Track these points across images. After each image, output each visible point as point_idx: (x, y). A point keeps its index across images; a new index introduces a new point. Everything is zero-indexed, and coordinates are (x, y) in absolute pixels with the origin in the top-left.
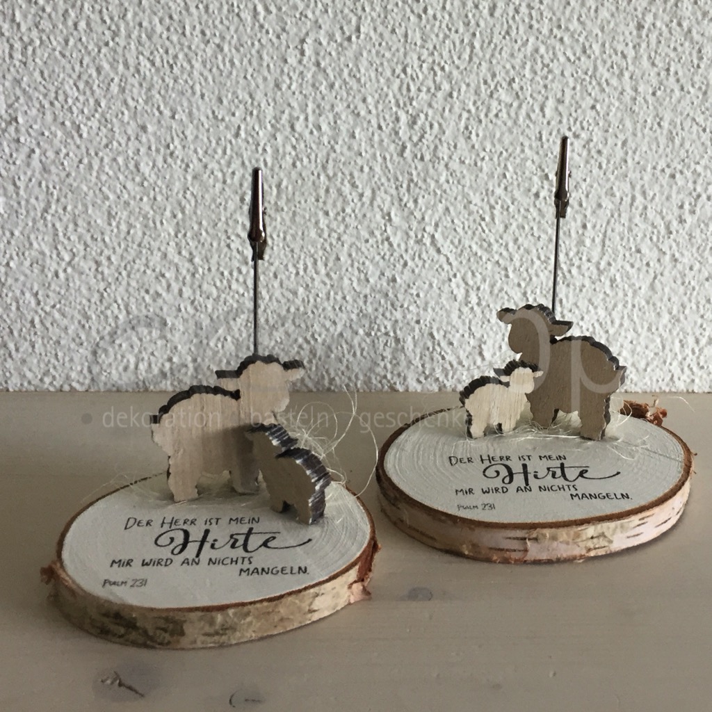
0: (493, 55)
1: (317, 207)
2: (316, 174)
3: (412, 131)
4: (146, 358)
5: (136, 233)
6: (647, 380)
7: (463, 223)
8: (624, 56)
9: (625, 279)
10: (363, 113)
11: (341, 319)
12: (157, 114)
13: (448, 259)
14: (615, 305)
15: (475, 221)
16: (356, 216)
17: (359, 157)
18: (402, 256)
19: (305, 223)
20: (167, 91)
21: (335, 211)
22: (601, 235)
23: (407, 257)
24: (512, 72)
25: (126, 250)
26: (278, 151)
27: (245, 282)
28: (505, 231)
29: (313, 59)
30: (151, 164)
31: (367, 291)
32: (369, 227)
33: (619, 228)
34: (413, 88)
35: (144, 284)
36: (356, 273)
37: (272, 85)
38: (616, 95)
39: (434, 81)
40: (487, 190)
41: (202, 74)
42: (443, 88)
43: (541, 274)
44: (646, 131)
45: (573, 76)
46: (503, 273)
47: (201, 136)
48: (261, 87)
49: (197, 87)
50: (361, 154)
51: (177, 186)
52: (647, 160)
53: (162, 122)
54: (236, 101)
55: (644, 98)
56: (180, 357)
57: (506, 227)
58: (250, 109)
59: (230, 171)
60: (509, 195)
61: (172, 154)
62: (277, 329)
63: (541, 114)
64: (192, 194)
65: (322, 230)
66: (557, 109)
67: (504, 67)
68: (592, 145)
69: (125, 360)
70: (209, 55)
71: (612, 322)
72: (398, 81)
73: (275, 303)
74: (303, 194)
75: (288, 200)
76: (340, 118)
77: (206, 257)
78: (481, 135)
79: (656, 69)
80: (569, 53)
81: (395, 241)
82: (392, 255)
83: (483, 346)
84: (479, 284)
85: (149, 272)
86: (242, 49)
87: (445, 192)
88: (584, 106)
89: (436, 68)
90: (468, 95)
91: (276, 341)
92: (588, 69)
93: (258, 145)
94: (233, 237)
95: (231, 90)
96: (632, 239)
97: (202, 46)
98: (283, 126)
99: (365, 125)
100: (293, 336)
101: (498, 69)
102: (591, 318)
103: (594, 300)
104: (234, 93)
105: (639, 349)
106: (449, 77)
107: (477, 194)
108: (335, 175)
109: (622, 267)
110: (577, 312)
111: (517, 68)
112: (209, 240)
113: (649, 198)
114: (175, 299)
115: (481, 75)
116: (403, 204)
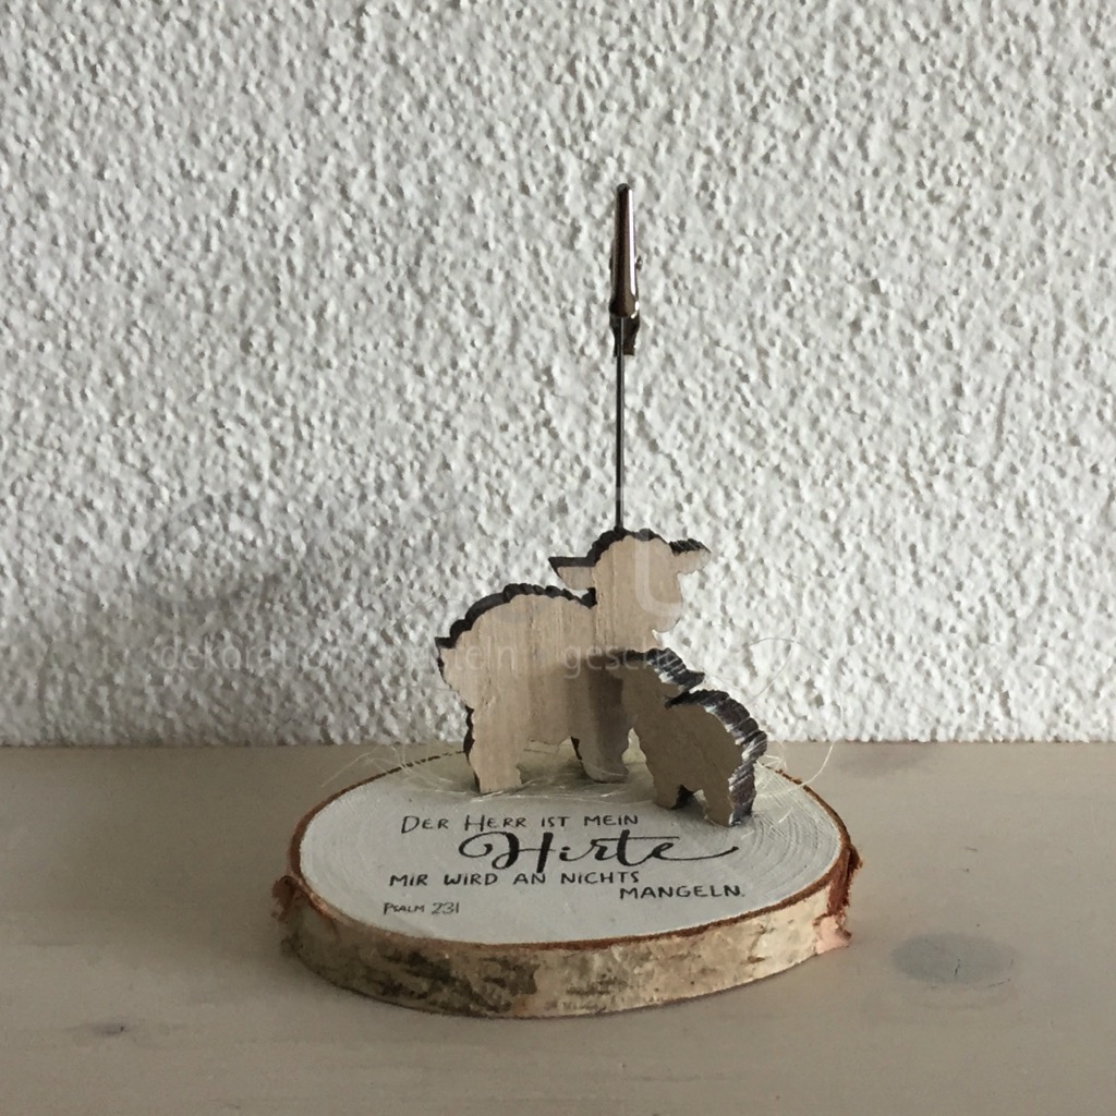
0: (754, 32)
1: (400, 358)
2: (395, 289)
3: (591, 194)
4: (60, 677)
5: (31, 417)
6: (1100, 715)
7: (703, 387)
8: (1032, 26)
9: (1047, 501)
10: (488, 159)
11: (455, 593)
12: (67, 169)
13: (673, 463)
14: (1028, 558)
15: (727, 382)
16: (480, 376)
17: (483, 253)
18: (577, 459)
19: (377, 391)
20: (86, 121)
21: (436, 367)
22: (993, 408)
23: (588, 461)
24: (796, 67)
25: (14, 453)
26: (316, 241)
27: (256, 518)
28: (791, 403)
29: (382, 49)
30: (58, 274)
31: (509, 533)
32: (507, 397)
33: (1030, 392)
34: (589, 104)
35: (51, 523)
36: (484, 494)
37: (299, 104)
38: (1018, 108)
39: (635, 90)
40: (751, 316)
41: (156, 85)
42: (652, 103)
43: (870, 494)
44: (1084, 184)
45: (924, 70)
46: (789, 490)
47: (157, 215)
48: (278, 108)
49: (148, 113)
50: (486, 246)
51: (113, 317)
52: (1086, 247)
53: (79, 186)
54: (227, 139)
55: (1077, 114)
56: (129, 675)
57: (793, 394)
58: (257, 155)
59: (220, 285)
60: (798, 326)
61: (99, 253)
62: (325, 615)
63: (859, 154)
64: (144, 333)
65: (412, 406)
66: (892, 142)
67: (779, 55)
68: (968, 216)
69: (18, 682)
70: (169, 44)
71: (1023, 592)
72: (559, 90)
73: (319, 561)
74: (370, 331)
75: (341, 345)
76: (441, 171)
77: (176, 466)
78: (734, 199)
79: (1099, 52)
80: (915, 23)
81: (563, 426)
82: (557, 456)
83: (752, 648)
84: (739, 514)
85: (60, 497)
86: (235, 30)
87: (663, 322)
88: (948, 135)
89: (638, 62)
90: (706, 116)
91: (324, 640)
92: (956, 56)
93: (275, 229)
94: (229, 424)
95: (217, 118)
96: (1059, 416)
97: (155, 25)
98: (325, 189)
99: (494, 186)
100: (359, 628)
101: (765, 60)
102: (977, 587)
103: (982, 545)
104: (223, 122)
105: (1080, 649)
106: (665, 80)
107: (731, 326)
108: (435, 289)
109: (1041, 475)
110: (947, 571)
111: (807, 56)
112: (181, 429)
113: (1093, 328)
114: (116, 553)
115: (732, 72)
116: (576, 349)
